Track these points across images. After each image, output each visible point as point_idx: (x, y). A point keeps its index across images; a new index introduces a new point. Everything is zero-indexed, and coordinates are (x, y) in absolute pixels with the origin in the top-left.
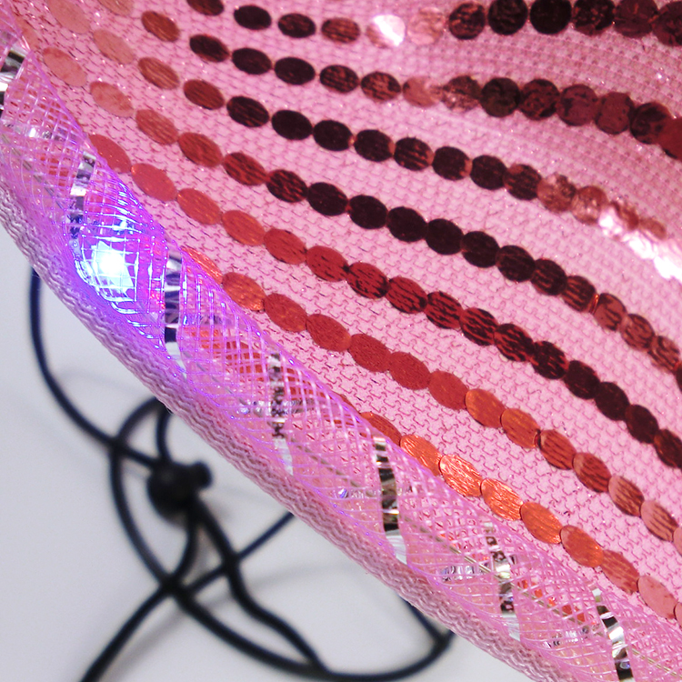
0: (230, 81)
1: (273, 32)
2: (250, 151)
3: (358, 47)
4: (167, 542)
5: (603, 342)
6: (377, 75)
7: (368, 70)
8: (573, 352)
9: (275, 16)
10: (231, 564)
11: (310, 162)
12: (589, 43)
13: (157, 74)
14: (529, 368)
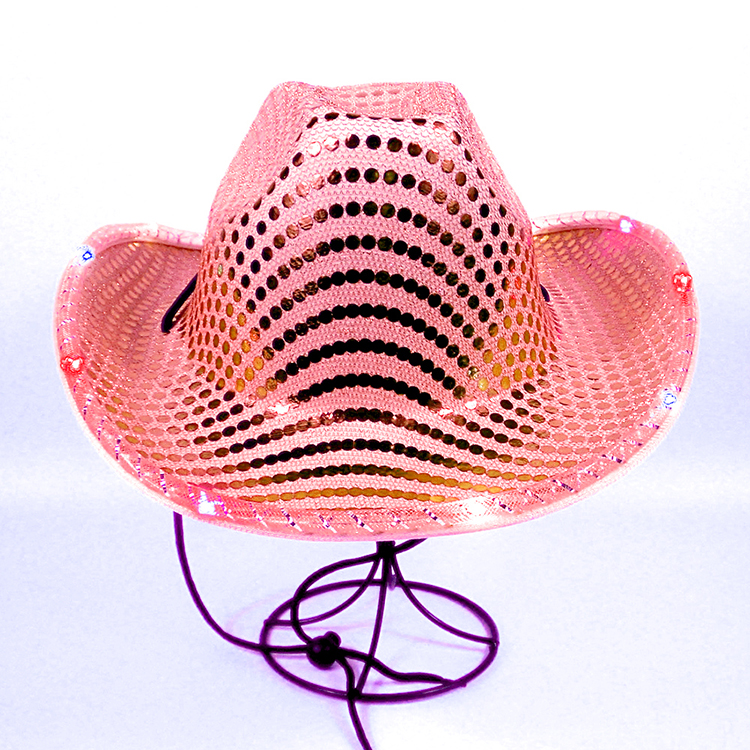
0: (212, 446)
1: (217, 423)
2: (228, 463)
3: (244, 411)
4: (336, 678)
5: (362, 455)
6: (255, 417)
7: (251, 417)
8: (352, 463)
9: (215, 418)
10: (370, 661)
11: (247, 456)
12: (307, 371)
13: (190, 458)
14: (339, 475)
